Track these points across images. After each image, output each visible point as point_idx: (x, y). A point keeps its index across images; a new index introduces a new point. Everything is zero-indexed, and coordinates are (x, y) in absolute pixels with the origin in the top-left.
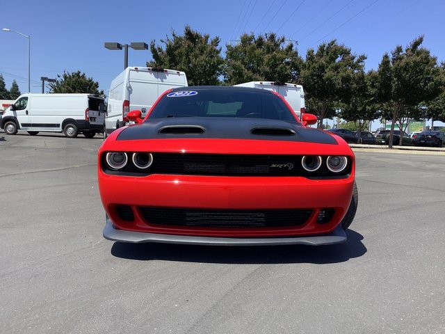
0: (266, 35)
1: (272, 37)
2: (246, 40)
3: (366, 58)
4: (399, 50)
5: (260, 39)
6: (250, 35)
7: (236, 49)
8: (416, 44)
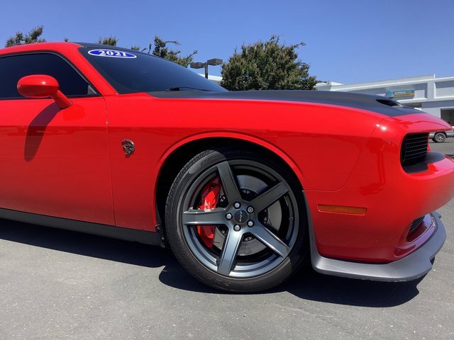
8: (37, 34)
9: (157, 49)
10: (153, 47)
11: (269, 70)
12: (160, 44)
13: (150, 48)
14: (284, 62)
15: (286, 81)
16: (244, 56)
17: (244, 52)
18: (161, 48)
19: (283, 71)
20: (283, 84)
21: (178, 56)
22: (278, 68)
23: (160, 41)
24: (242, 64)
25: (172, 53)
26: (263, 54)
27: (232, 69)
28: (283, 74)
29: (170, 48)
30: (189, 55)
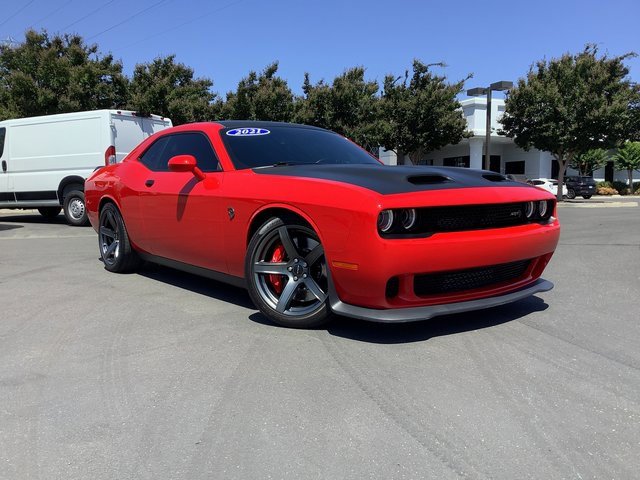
0: (66, 36)
1: (77, 41)
2: (33, 41)
3: (211, 84)
4: (253, 76)
5: (58, 42)
6: (40, 33)
7: (19, 53)
8: (271, 71)
9: (417, 76)
10: (411, 74)
11: (577, 94)
12: (420, 68)
13: (407, 76)
14: (599, 82)
15: (601, 110)
16: (541, 76)
17: (541, 71)
18: (422, 75)
19: (599, 96)
20: (597, 114)
21: (445, 82)
22: (591, 92)
23: (420, 65)
24: (535, 88)
25: (436, 79)
26: (569, 72)
27: (520, 95)
28: (597, 99)
29: (434, 72)
30: (460, 80)
